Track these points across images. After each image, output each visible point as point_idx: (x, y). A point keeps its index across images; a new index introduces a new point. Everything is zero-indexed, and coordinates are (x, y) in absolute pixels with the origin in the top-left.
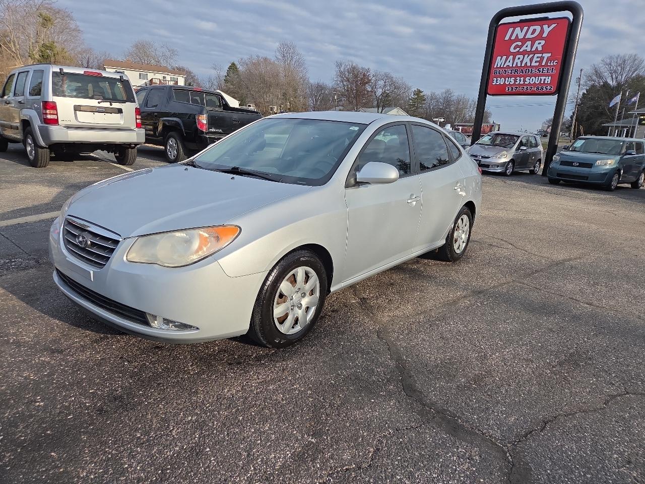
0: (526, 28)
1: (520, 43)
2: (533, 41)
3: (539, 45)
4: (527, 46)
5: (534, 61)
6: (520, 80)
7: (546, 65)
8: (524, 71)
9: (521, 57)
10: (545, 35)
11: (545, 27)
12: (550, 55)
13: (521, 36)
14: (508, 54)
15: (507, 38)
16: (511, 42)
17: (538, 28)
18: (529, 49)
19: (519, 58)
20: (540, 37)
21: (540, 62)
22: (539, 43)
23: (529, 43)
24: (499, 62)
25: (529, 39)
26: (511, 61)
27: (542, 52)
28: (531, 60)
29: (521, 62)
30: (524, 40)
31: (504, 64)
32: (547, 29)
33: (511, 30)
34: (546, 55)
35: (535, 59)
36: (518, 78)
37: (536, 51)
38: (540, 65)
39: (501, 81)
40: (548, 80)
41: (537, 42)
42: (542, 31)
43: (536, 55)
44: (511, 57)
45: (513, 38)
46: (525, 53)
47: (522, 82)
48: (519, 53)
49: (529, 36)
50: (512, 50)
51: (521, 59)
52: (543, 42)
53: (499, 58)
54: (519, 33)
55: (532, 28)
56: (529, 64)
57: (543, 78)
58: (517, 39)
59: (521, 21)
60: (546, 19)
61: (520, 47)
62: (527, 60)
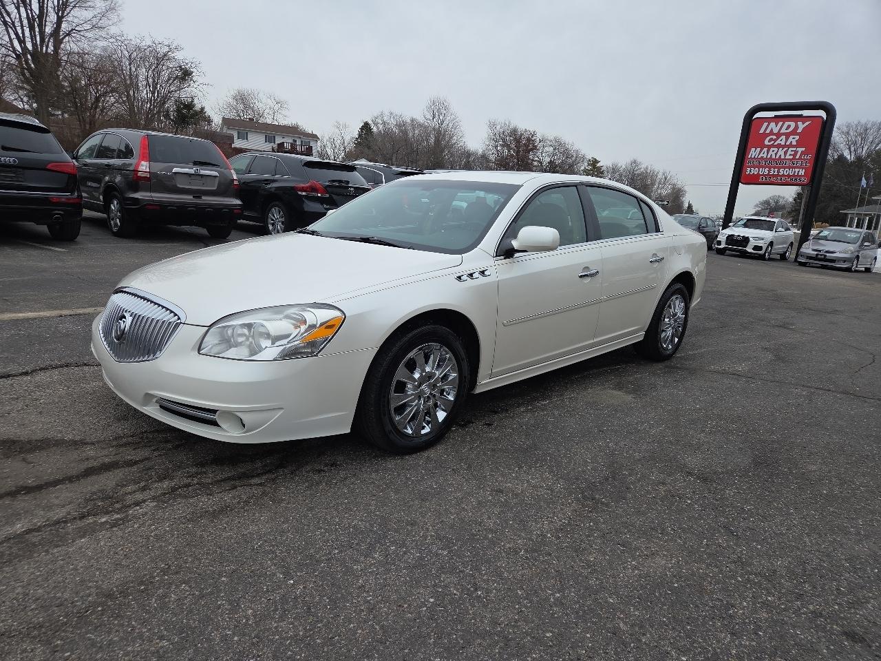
0: (781, 123)
1: (774, 137)
2: (787, 135)
3: (793, 140)
4: (783, 139)
5: (788, 154)
6: (774, 171)
7: (800, 158)
8: (779, 162)
9: (776, 149)
10: (799, 131)
11: (800, 124)
12: (804, 149)
13: (775, 131)
14: (762, 146)
15: (762, 131)
16: (765, 135)
17: (793, 125)
18: (783, 143)
19: (773, 151)
20: (794, 132)
21: (794, 155)
22: (794, 138)
23: (783, 137)
24: (753, 153)
25: (783, 134)
26: (766, 153)
27: (796, 146)
28: (786, 153)
29: (776, 154)
30: (779, 135)
31: (759, 154)
32: (801, 126)
33: (766, 124)
34: (800, 150)
35: (789, 152)
36: (772, 169)
37: (791, 145)
38: (794, 158)
39: (754, 171)
40: (802, 172)
41: (792, 137)
42: (797, 127)
43: (790, 149)
44: (765, 149)
45: (768, 131)
46: (779, 146)
47: (776, 173)
48: (773, 146)
49: (783, 131)
50: (766, 142)
51: (775, 152)
52: (797, 137)
53: (753, 149)
54: (774, 127)
55: (787, 124)
56: (783, 157)
57: (797, 170)
58: (772, 133)
59: (776, 117)
60: (801, 116)
61: (775, 140)
62: (781, 152)
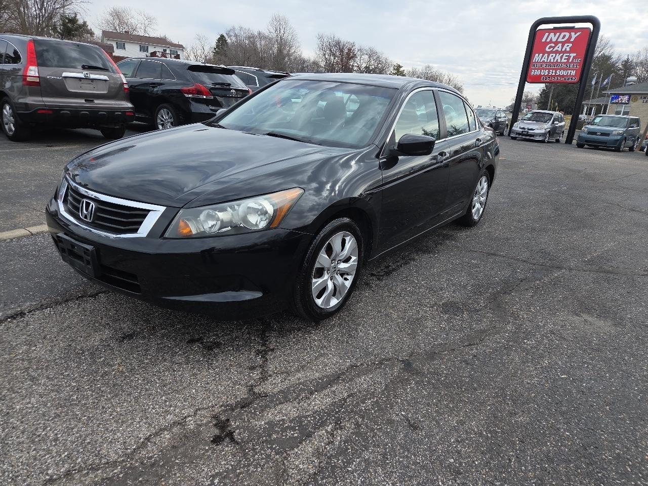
0: (558, 34)
1: (553, 45)
2: (563, 43)
3: (568, 47)
4: (559, 48)
6: (552, 72)
7: (572, 62)
8: (556, 65)
9: (554, 55)
10: (572, 40)
11: (573, 34)
12: (575, 54)
13: (554, 40)
14: (544, 52)
15: (543, 40)
16: (546, 43)
17: (567, 35)
18: (560, 49)
19: (552, 56)
20: (568, 41)
21: (568, 59)
22: (568, 46)
23: (560, 45)
24: (537, 58)
25: (560, 42)
26: (546, 57)
27: (570, 52)
28: (561, 58)
29: (554, 59)
30: (556, 43)
31: (541, 59)
32: (574, 36)
33: (547, 34)
34: (573, 55)
35: (564, 57)
36: (551, 71)
37: (566, 52)
38: (568, 62)
39: (537, 73)
40: (573, 73)
41: (566, 45)
42: (570, 37)
43: (565, 54)
44: (546, 55)
45: (548, 40)
46: (557, 52)
47: (554, 74)
48: (552, 52)
49: (560, 40)
50: (547, 49)
52: (570, 45)
53: (537, 55)
54: (553, 37)
55: (563, 34)
56: (559, 61)
57: (569, 71)
58: (551, 42)
59: (555, 28)
60: (573, 28)
61: (554, 47)
62: (558, 57)
